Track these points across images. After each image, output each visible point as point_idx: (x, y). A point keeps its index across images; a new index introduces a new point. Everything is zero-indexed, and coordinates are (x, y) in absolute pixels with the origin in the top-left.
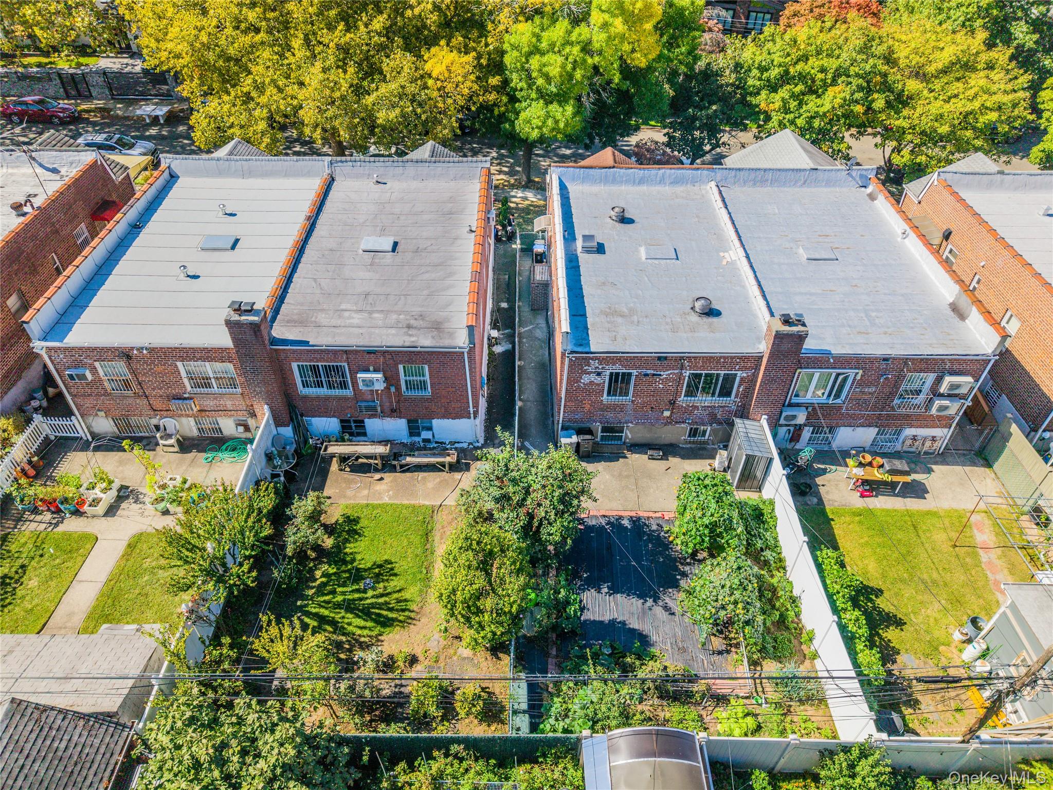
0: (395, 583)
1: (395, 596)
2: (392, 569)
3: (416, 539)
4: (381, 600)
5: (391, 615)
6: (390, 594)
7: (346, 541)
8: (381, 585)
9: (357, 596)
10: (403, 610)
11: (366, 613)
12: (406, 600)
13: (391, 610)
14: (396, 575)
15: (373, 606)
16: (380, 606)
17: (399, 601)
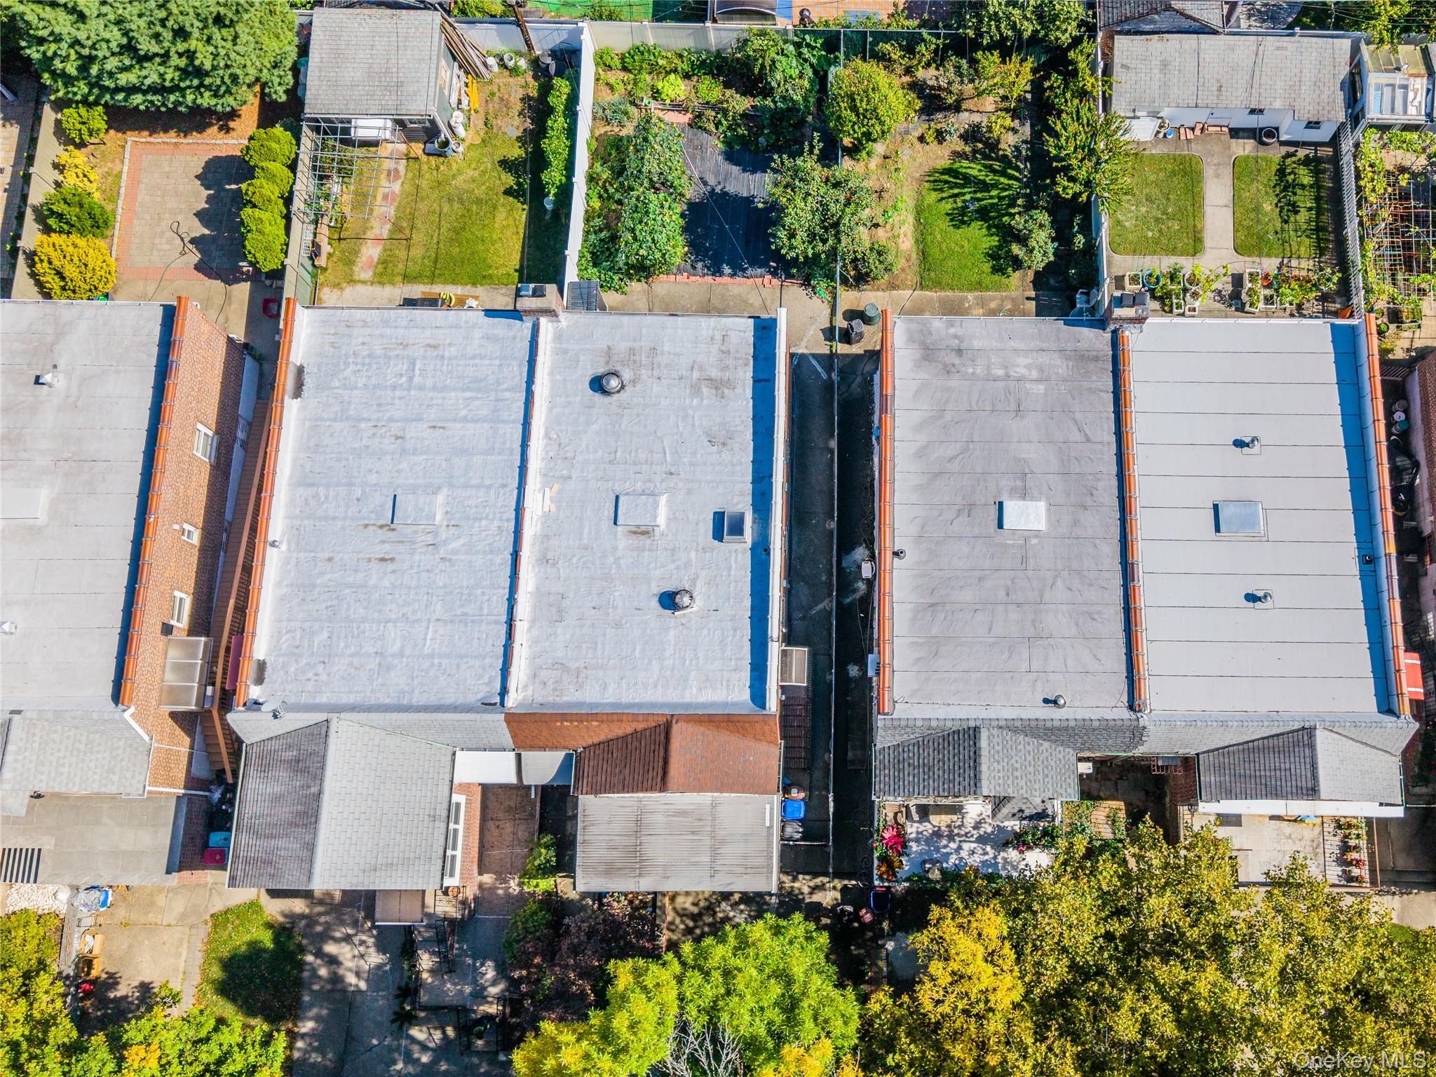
0: (947, 206)
1: (944, 195)
2: (952, 220)
3: (934, 251)
4: (956, 191)
5: (946, 177)
6: (950, 197)
7: (1000, 247)
8: (960, 204)
9: (979, 195)
10: (935, 181)
11: (967, 180)
12: (935, 190)
13: (946, 182)
14: (947, 214)
15: (963, 186)
16: (956, 185)
17: (941, 190)
